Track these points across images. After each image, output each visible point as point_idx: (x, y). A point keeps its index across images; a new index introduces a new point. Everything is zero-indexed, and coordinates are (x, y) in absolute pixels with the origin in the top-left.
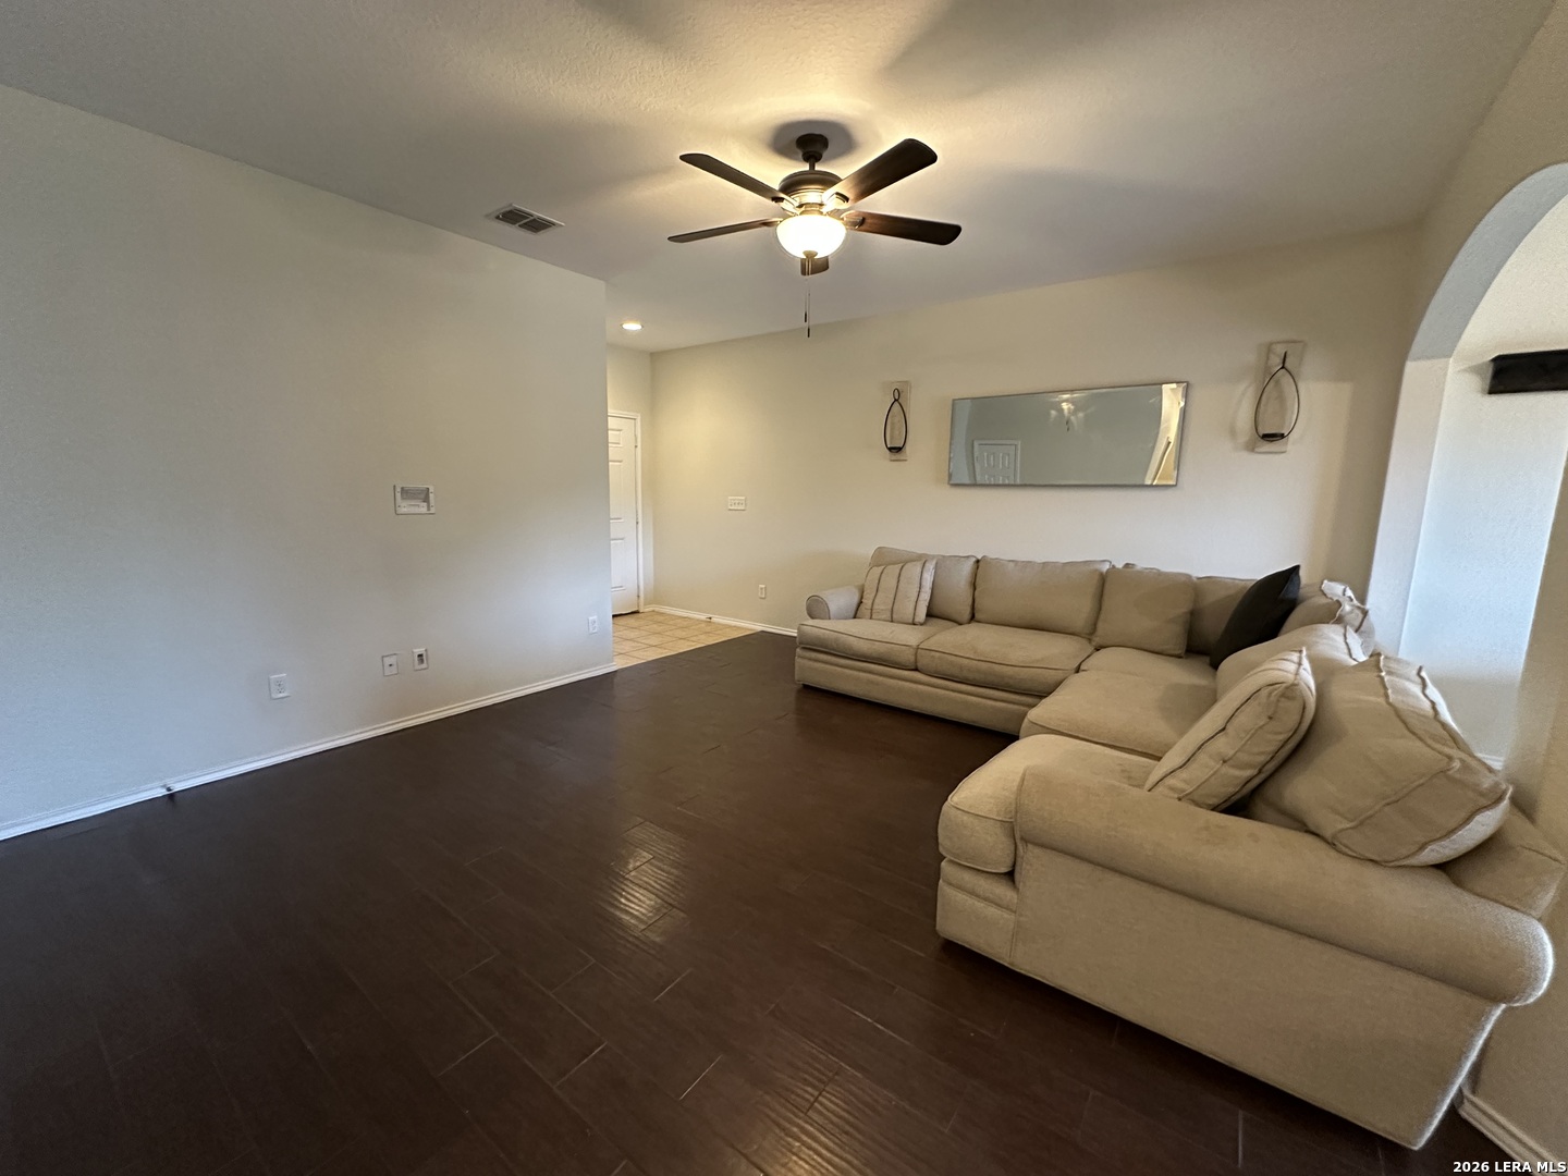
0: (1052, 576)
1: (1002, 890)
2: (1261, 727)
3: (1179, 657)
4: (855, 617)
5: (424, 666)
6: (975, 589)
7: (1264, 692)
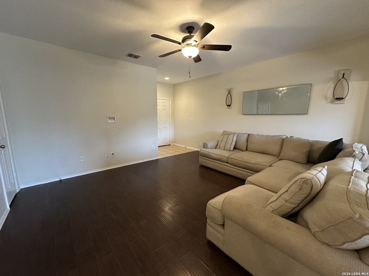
0: (269, 139)
1: (221, 229)
2: (297, 192)
3: (305, 164)
4: (216, 148)
5: (114, 156)
6: (248, 142)
7: (299, 181)
